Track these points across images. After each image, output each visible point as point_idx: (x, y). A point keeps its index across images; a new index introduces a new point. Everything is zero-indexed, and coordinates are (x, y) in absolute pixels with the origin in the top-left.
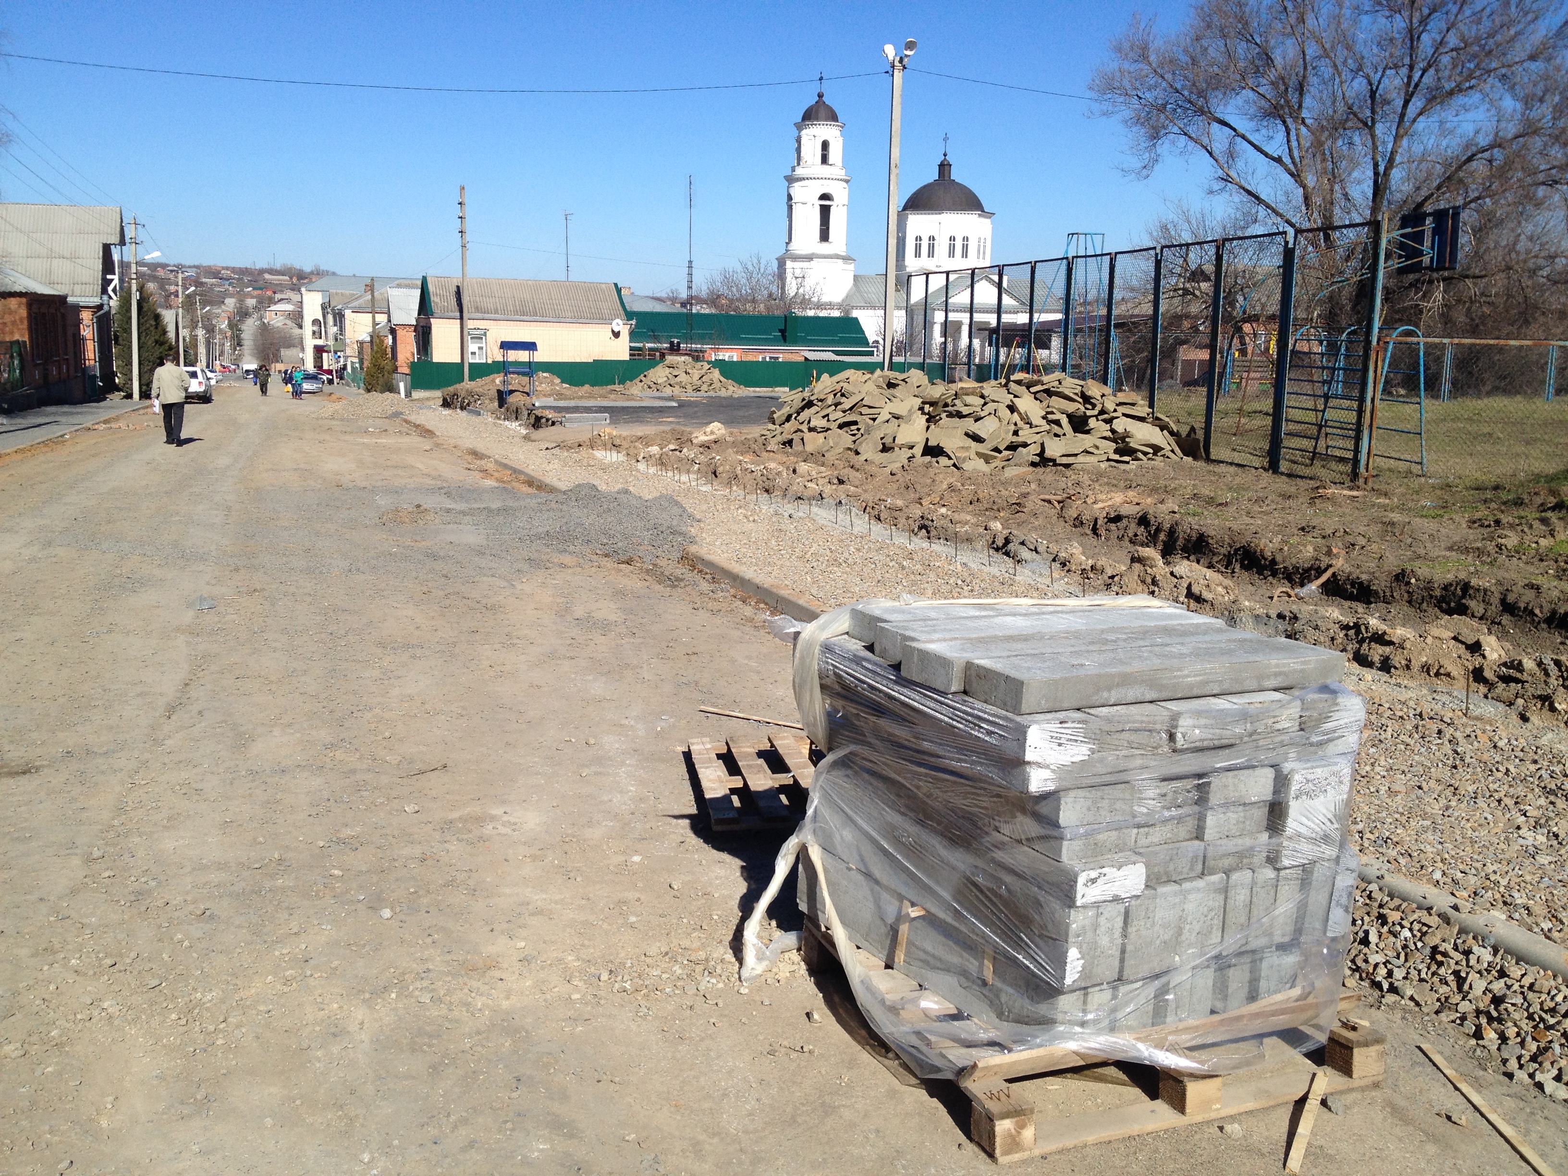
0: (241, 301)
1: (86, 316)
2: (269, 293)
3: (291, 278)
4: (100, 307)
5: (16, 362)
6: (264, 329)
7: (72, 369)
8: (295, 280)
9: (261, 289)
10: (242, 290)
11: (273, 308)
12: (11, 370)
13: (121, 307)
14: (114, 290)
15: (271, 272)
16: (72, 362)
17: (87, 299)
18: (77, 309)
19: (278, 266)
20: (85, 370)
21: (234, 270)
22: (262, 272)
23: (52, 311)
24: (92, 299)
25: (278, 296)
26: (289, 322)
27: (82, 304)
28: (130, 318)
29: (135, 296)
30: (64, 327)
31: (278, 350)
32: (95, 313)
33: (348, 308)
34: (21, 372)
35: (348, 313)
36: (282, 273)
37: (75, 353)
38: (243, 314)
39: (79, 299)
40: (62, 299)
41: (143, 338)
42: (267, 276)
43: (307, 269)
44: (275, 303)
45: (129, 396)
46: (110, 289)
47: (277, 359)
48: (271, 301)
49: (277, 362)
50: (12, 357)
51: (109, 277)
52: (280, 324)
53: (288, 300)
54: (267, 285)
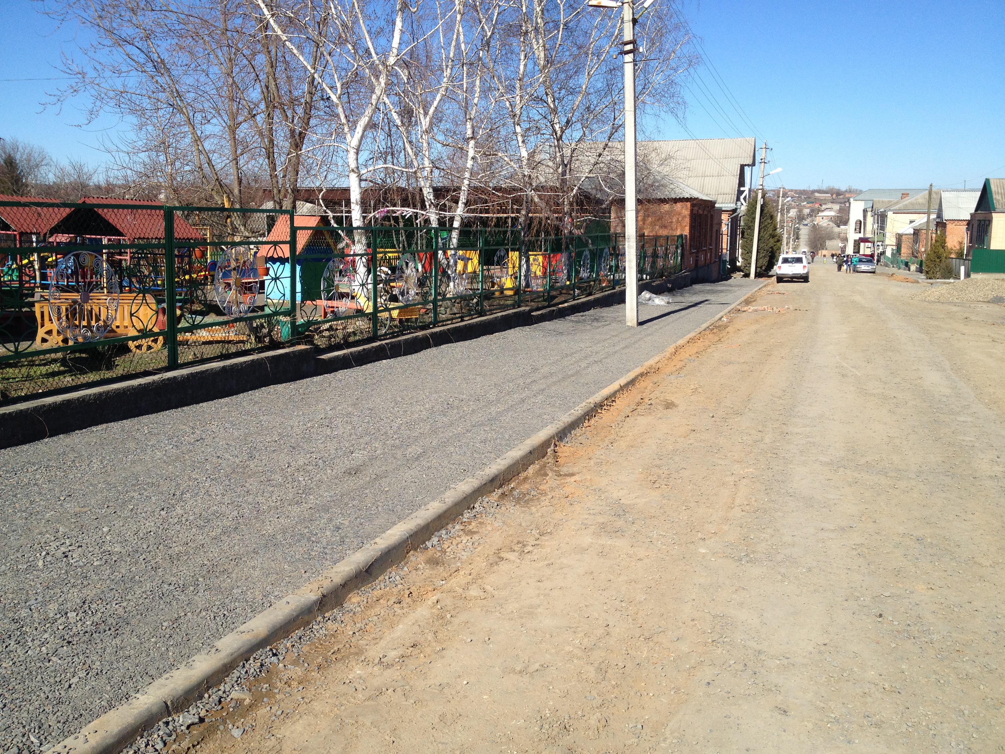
0: (800, 211)
1: (725, 217)
2: (817, 206)
3: (832, 195)
4: (734, 211)
5: (679, 251)
6: (815, 228)
7: (713, 255)
8: (834, 196)
9: (813, 203)
10: (800, 204)
11: (820, 214)
12: (676, 258)
13: (748, 210)
14: (745, 199)
15: (819, 192)
16: (714, 251)
17: (726, 205)
18: (721, 211)
19: (824, 188)
20: (720, 257)
21: (796, 191)
22: (814, 192)
23: (706, 213)
24: (729, 205)
25: (824, 207)
26: (831, 223)
27: (723, 209)
28: (754, 218)
29: (760, 202)
30: (712, 225)
31: (825, 242)
32: (731, 215)
33: (890, 210)
34: (681, 259)
35: (890, 214)
36: (827, 193)
37: (716, 244)
38: (801, 218)
39: (723, 205)
40: (712, 203)
41: (762, 233)
42: (817, 195)
43: (843, 189)
44: (823, 211)
45: (747, 275)
46: (742, 197)
47: (823, 247)
48: (819, 211)
49: (823, 249)
50: (677, 248)
51: (742, 189)
52: (825, 225)
53: (831, 209)
54: (816, 200)
